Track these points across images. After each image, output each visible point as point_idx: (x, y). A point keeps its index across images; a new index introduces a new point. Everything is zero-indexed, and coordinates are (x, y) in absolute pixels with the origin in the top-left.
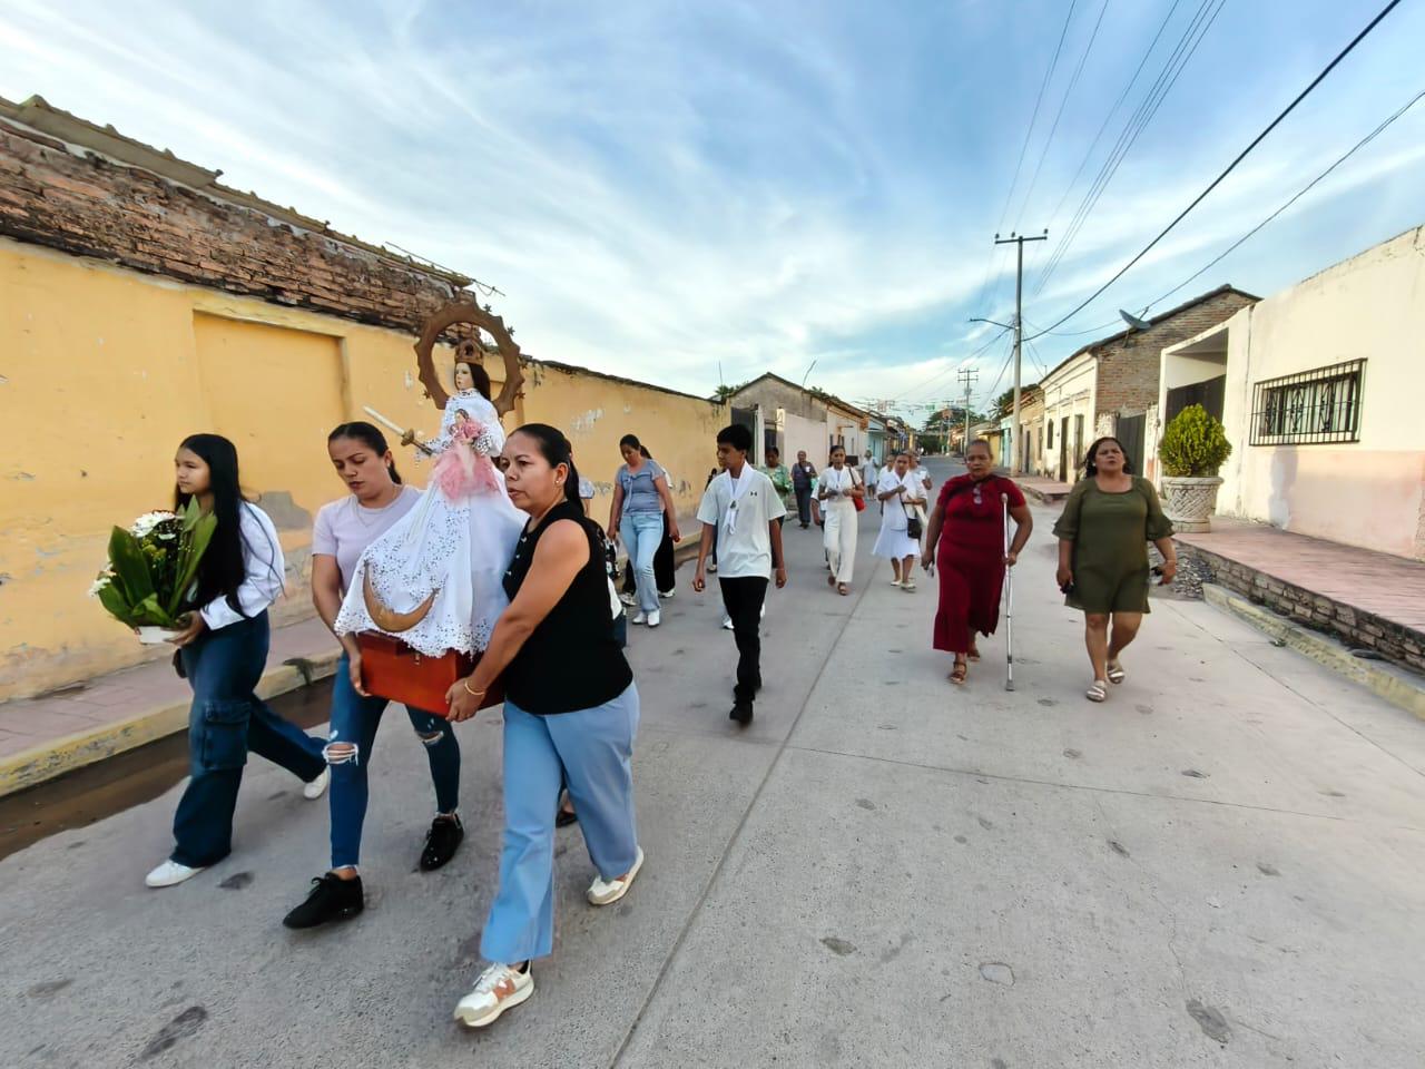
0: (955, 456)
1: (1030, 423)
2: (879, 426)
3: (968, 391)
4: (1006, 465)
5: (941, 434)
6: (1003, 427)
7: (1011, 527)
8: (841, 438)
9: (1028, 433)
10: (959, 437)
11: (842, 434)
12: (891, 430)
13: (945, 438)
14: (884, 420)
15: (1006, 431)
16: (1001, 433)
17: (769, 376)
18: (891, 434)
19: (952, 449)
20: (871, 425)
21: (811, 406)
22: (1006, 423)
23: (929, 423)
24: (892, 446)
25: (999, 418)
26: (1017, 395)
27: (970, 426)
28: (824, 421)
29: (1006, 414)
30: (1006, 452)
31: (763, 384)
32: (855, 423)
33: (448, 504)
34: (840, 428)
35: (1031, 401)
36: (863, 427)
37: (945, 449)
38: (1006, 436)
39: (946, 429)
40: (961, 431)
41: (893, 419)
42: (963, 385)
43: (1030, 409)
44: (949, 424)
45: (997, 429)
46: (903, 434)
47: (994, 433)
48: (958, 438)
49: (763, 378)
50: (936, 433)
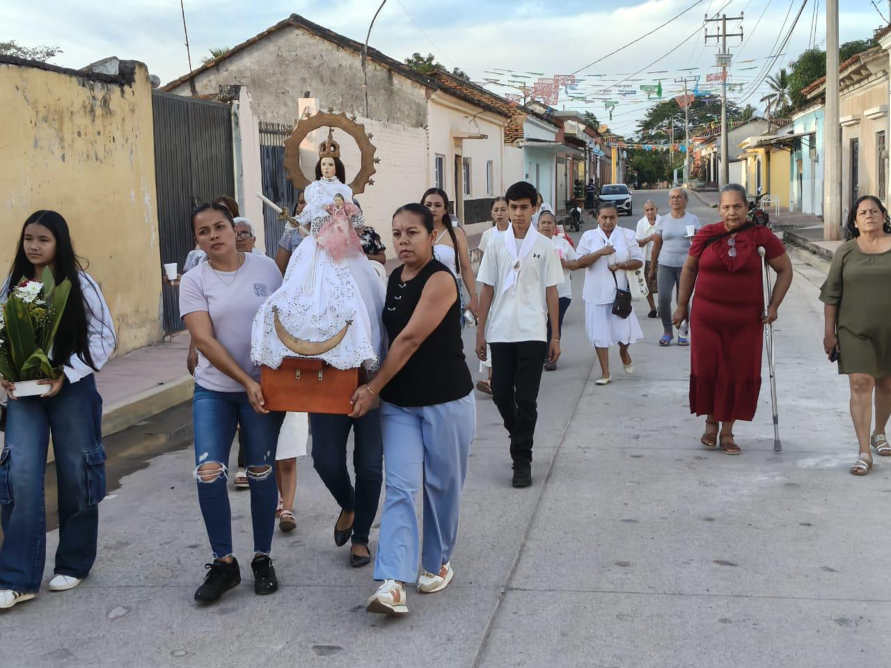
0: (701, 190)
1: (857, 121)
2: (547, 134)
3: (724, 59)
4: (807, 209)
5: (671, 147)
6: (798, 130)
7: (770, 277)
8: (461, 163)
9: (854, 143)
10: (706, 151)
11: (465, 154)
12: (572, 141)
13: (680, 155)
14: (555, 120)
15: (805, 141)
16: (794, 144)
17: (297, 22)
18: (571, 151)
19: (694, 176)
20: (532, 130)
21: (390, 92)
22: (802, 124)
23: (647, 125)
24: (574, 173)
25: (788, 112)
26: (831, 64)
27: (727, 131)
28: (421, 123)
29: (802, 103)
30: (806, 182)
31: (282, 41)
32: (494, 130)
33: (333, 265)
34: (458, 141)
35: (861, 75)
36: (512, 136)
37: (680, 175)
38: (805, 148)
39: (680, 136)
40: (709, 141)
41: (575, 117)
42: (715, 46)
43: (857, 93)
44: (688, 125)
45: (784, 134)
46: (596, 148)
47: (781, 144)
48: (704, 153)
49: (283, 27)
50: (661, 147)
